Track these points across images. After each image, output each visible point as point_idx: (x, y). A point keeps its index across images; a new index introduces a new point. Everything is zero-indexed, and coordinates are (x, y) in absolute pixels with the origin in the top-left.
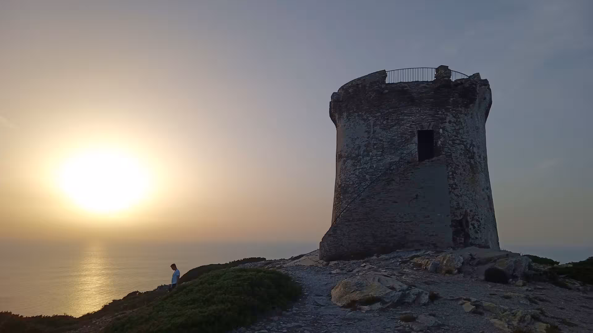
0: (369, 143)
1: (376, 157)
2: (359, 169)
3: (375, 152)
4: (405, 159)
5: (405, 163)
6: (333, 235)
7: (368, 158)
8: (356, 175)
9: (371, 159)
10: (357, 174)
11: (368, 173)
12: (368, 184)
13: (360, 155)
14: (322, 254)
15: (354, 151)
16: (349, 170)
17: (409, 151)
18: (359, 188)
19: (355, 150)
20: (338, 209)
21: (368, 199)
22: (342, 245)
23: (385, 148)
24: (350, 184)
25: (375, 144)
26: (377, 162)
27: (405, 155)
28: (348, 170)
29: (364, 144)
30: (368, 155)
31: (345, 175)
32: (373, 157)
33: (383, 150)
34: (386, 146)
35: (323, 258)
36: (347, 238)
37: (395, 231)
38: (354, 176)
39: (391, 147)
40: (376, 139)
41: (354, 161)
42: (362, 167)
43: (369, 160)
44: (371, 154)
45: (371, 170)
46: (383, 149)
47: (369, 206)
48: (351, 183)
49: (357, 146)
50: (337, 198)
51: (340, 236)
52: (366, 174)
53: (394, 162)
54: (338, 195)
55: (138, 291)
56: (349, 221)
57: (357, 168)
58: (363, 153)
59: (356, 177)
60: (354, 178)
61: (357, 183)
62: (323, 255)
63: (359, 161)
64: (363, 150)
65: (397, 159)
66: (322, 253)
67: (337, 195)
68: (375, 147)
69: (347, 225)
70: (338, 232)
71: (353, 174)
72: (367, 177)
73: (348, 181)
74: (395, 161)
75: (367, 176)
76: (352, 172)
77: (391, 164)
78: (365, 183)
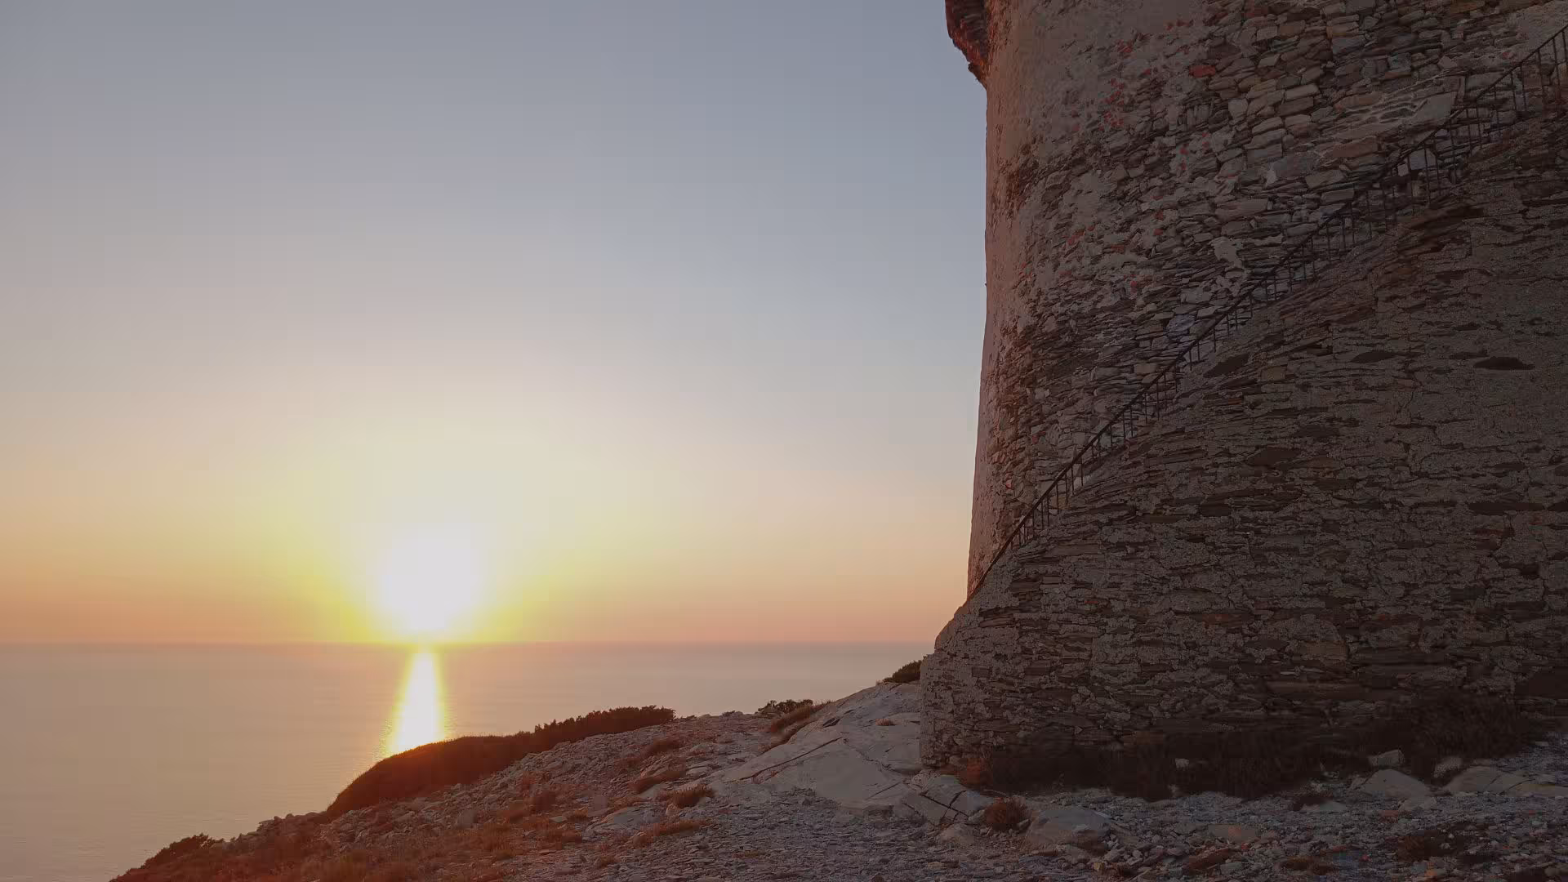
0: (1224, 47)
1: (1276, 121)
2: (1158, 213)
3: (1266, 93)
4: (1496, 106)
5: (1494, 127)
6: (1017, 615)
7: (1222, 137)
8: (1139, 250)
9: (1240, 143)
10: (1149, 240)
11: (1224, 223)
12: (1228, 291)
13: (1163, 132)
14: (938, 735)
15: (1118, 114)
16: (1091, 229)
17: (1520, 52)
18: (1165, 322)
19: (1131, 106)
20: (1021, 467)
21: (1285, 360)
22: (1084, 679)
23: (1344, 53)
24: (1103, 310)
25: (1265, 46)
26: (1284, 150)
27: (1490, 78)
28: (1080, 232)
29: (1184, 60)
30: (1220, 118)
31: (1061, 269)
32: (1260, 118)
33: (1328, 73)
34: (1349, 43)
35: (945, 760)
36: (1123, 630)
37: (1530, 572)
38: (1130, 256)
39: (1390, 40)
40: (1271, 16)
41: (1120, 172)
42: (1180, 193)
43: (1228, 147)
44: (1237, 107)
45: (1244, 205)
46: (1330, 64)
47: (1287, 405)
48: (1110, 300)
49: (1137, 84)
50: (1011, 409)
51: (1068, 622)
52: (1208, 236)
53: (1416, 131)
54: (1018, 388)
55: (205, 834)
56: (1134, 516)
57: (1144, 207)
58: (1182, 118)
59: (1143, 259)
60: (1127, 270)
61: (1152, 296)
62: (945, 737)
63: (1160, 162)
64: (1183, 96)
65: (1438, 108)
66: (939, 727)
67: (1011, 388)
68: (1270, 60)
69: (1121, 546)
70: (1056, 592)
71: (1121, 247)
72: (1224, 247)
73: (1087, 296)
74: (1428, 126)
75: (1217, 243)
76: (1111, 239)
77: (1392, 144)
78: (1207, 289)
